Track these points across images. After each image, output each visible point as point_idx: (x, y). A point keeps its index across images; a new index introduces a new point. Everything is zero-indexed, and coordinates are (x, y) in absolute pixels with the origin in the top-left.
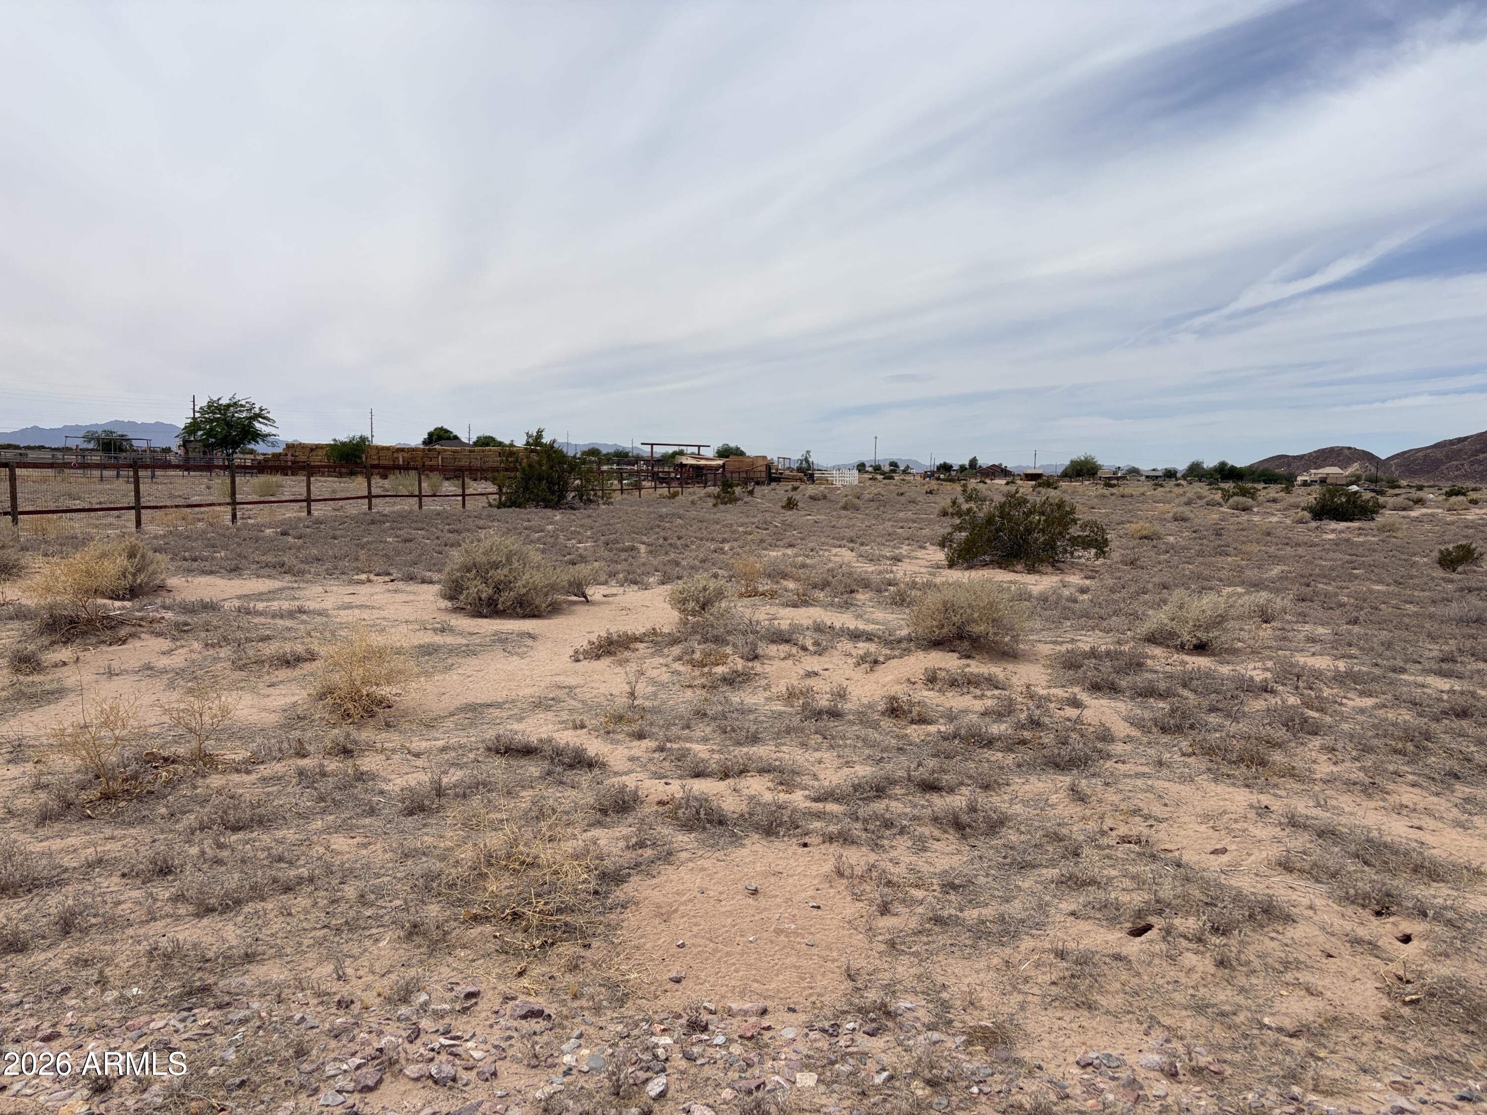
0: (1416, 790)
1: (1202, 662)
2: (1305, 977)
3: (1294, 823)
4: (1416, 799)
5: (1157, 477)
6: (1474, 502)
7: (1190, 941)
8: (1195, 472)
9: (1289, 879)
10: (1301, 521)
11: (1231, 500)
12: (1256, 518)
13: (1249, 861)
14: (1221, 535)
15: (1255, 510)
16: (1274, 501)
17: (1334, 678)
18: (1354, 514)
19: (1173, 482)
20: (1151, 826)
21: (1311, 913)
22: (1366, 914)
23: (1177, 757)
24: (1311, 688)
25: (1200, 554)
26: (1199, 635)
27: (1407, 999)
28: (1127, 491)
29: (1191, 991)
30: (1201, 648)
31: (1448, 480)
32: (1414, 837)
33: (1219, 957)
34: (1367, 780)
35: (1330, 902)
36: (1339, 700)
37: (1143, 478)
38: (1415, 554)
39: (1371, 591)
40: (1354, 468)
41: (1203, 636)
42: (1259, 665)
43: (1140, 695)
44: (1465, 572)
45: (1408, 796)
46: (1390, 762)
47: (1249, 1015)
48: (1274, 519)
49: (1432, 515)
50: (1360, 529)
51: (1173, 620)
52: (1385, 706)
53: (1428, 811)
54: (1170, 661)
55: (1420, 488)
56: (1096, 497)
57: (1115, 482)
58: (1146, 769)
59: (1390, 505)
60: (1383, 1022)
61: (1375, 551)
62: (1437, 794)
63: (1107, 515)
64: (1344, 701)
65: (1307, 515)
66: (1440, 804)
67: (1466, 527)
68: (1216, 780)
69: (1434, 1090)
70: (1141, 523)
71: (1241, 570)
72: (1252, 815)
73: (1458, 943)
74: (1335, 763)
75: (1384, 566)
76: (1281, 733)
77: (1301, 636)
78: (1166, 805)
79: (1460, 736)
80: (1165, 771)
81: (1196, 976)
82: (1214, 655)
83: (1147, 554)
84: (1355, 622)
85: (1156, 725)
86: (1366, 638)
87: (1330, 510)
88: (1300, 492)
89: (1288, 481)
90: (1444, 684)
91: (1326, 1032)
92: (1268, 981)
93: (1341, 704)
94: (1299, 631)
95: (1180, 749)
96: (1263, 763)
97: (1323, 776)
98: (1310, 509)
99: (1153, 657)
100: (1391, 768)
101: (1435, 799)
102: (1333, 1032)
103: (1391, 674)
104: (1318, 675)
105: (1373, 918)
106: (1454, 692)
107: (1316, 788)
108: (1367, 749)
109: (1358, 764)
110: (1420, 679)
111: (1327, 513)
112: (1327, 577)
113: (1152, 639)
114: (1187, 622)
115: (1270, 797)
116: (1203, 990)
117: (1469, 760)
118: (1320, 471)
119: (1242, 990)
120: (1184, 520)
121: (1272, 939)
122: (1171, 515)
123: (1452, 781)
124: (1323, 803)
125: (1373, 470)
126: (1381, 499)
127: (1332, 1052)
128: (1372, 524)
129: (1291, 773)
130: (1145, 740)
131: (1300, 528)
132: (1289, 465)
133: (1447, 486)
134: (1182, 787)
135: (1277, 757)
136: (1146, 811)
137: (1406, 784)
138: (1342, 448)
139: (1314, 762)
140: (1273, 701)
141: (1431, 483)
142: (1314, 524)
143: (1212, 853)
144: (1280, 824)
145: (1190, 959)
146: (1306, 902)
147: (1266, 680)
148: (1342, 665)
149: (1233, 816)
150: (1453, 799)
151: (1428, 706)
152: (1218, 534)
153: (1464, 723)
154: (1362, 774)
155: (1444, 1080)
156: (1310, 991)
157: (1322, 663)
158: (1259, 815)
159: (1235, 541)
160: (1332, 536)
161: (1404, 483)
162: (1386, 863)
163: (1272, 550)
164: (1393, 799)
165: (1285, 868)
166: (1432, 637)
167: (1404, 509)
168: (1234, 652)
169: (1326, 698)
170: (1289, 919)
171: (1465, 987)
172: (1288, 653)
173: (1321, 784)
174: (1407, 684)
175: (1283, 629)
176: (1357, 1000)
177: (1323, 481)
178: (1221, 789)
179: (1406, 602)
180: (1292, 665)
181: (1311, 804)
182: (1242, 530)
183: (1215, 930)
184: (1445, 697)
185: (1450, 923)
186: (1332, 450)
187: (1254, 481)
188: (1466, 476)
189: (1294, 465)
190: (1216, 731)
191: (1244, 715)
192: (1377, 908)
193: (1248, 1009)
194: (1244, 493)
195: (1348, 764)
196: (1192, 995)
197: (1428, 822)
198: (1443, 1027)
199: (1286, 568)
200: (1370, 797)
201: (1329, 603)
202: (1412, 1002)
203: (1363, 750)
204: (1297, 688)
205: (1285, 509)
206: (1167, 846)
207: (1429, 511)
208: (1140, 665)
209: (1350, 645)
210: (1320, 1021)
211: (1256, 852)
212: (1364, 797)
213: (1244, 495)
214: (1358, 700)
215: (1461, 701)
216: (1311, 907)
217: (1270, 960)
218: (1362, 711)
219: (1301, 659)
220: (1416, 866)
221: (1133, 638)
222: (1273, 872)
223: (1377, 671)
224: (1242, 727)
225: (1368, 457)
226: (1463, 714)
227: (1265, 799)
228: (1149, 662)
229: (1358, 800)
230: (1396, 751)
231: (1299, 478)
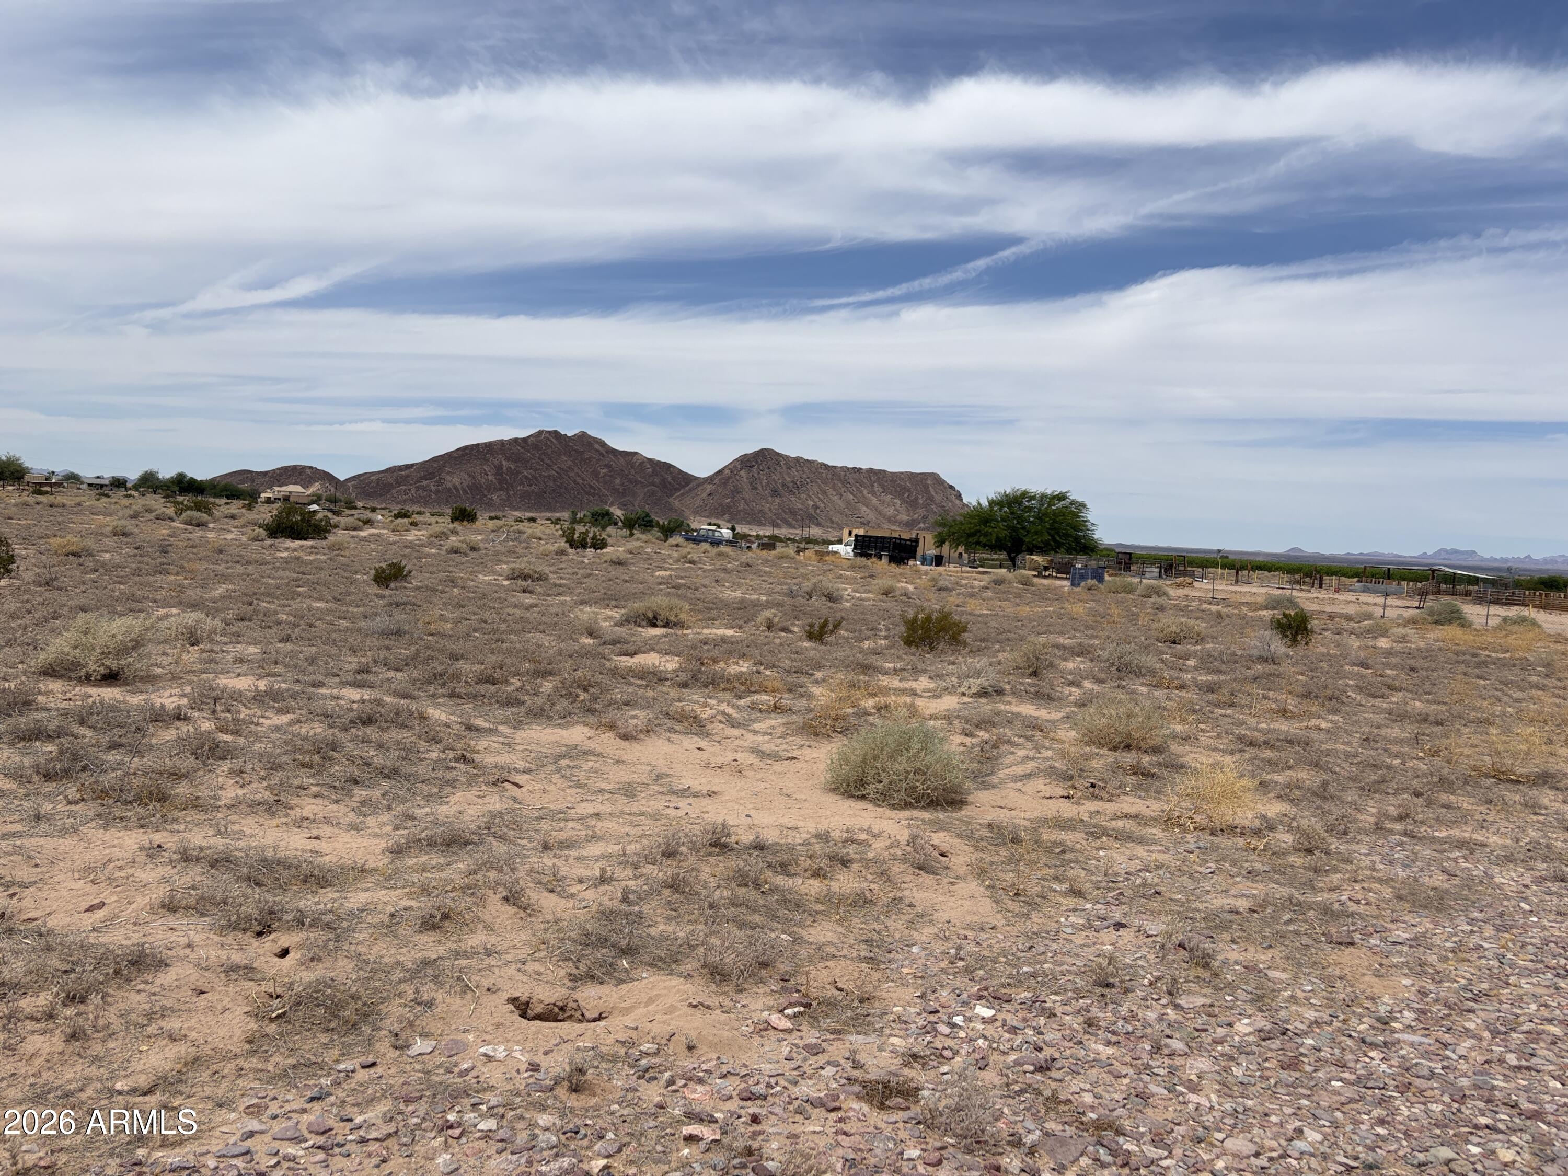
0: (319, 801)
1: (110, 694)
2: (172, 1024)
3: (186, 857)
4: (317, 809)
5: (102, 486)
6: (414, 524)
7: (38, 1020)
8: (149, 482)
9: (172, 921)
10: (256, 539)
11: (184, 515)
12: (211, 535)
13: (130, 910)
14: (167, 552)
15: (211, 526)
16: (233, 517)
17: (254, 698)
18: (308, 533)
19: (122, 492)
20: (14, 894)
21: (188, 951)
22: (248, 938)
23: (61, 807)
24: (229, 711)
25: (137, 572)
26: (108, 663)
27: (274, 1015)
28: (59, 499)
29: (31, 1080)
30: (111, 678)
31: (398, 503)
32: (309, 847)
33: (68, 1031)
34: (273, 798)
35: (211, 936)
36: (255, 720)
37: (84, 486)
38: (356, 572)
39: (310, 608)
40: (315, 488)
41: (113, 664)
42: (177, 691)
43: (23, 739)
44: (396, 589)
45: (309, 807)
46: (296, 777)
47: (99, 1085)
48: (230, 536)
49: (378, 535)
50: (312, 547)
51: (76, 648)
52: (299, 721)
53: (327, 820)
54: (69, 695)
55: (374, 510)
56: (16, 505)
57: (48, 489)
58: (18, 827)
59: (342, 525)
60: (247, 1046)
61: (321, 569)
62: (337, 802)
63: (28, 527)
64: (261, 720)
65: (263, 533)
66: (339, 811)
67: (406, 547)
68: (106, 827)
69: (287, 1101)
70: (69, 537)
71: (182, 589)
72: (141, 858)
73: (331, 945)
74: (242, 786)
75: (326, 584)
76: (189, 762)
77: (230, 658)
78: (37, 866)
79: (363, 742)
80: (44, 825)
81: (39, 1061)
82: (127, 684)
83: (69, 573)
84: (287, 639)
85: (38, 773)
86: (292, 655)
87: (286, 528)
88: (262, 509)
89: (251, 498)
90: (354, 694)
91: (184, 1078)
92: (127, 1040)
93: (257, 724)
94: (228, 652)
95: (66, 797)
96: (163, 798)
97: (228, 802)
98: (267, 527)
99: (48, 693)
100: (296, 782)
101: (335, 807)
102: (190, 1074)
103: (311, 690)
104: (237, 696)
105: (253, 940)
106: (364, 701)
107: (220, 815)
108: (276, 767)
109: (265, 784)
110: (335, 692)
111: (282, 532)
112: (270, 595)
113: (50, 672)
114: (94, 649)
115: (165, 834)
116: (45, 1075)
117: (368, 765)
118: (284, 488)
119: (97, 1059)
120: (124, 534)
121: (139, 991)
122: (109, 529)
123: (353, 787)
124: (223, 829)
125: (333, 489)
126: (335, 519)
127: (189, 1097)
128: (324, 543)
129: (195, 804)
130: (22, 791)
131: (255, 545)
132: (253, 481)
133: (396, 509)
134: (61, 841)
135: (182, 789)
136: (8, 878)
137: (309, 796)
138: (304, 467)
139: (221, 788)
140: (185, 729)
141: (383, 506)
142: (269, 542)
143: (87, 910)
144: (171, 862)
145: (35, 1043)
146: (184, 940)
147: (179, 707)
148: (262, 685)
149: (118, 864)
150: (351, 804)
151: (338, 717)
152: (164, 551)
153: (369, 730)
154: (268, 793)
155: (297, 1087)
156: (173, 1039)
157: (243, 684)
158: (150, 856)
159: (182, 558)
160: (285, 554)
161: (360, 504)
162: (277, 879)
163: (221, 568)
164: (296, 813)
165: (169, 910)
166: (353, 650)
167: (355, 529)
168: (150, 679)
169: (243, 720)
170: (163, 964)
171: (330, 987)
172: (211, 676)
173: (225, 810)
174: (324, 697)
175: (212, 651)
176: (222, 1032)
177: (286, 499)
178: (111, 835)
179: (340, 618)
180: (211, 688)
181: (211, 833)
182: (193, 547)
183: (71, 999)
184: (355, 706)
185: (328, 926)
186: (294, 468)
187: (217, 496)
188: (413, 501)
189: (258, 481)
190: (114, 770)
191: (151, 747)
192: (258, 928)
193: (99, 1080)
194: (198, 507)
195: (254, 785)
196: (31, 1085)
197: (327, 830)
198: (305, 1033)
199: (231, 587)
200: (273, 815)
201: (267, 621)
202: (278, 1017)
203: (272, 769)
204: (214, 712)
205: (243, 526)
206: (30, 915)
207: (377, 531)
208: (28, 704)
209: (276, 663)
210: (179, 1066)
211: (139, 899)
212: (267, 816)
213: (199, 510)
214: (275, 718)
215: (368, 708)
216: (189, 946)
217: (133, 1017)
218: (277, 729)
219: (223, 681)
220: (306, 876)
221: (24, 672)
222: (154, 917)
223: (298, 688)
224: (148, 761)
225: (327, 477)
226: (368, 721)
227: (158, 838)
228: (40, 698)
229: (261, 820)
230: (303, 765)
231: (263, 495)
